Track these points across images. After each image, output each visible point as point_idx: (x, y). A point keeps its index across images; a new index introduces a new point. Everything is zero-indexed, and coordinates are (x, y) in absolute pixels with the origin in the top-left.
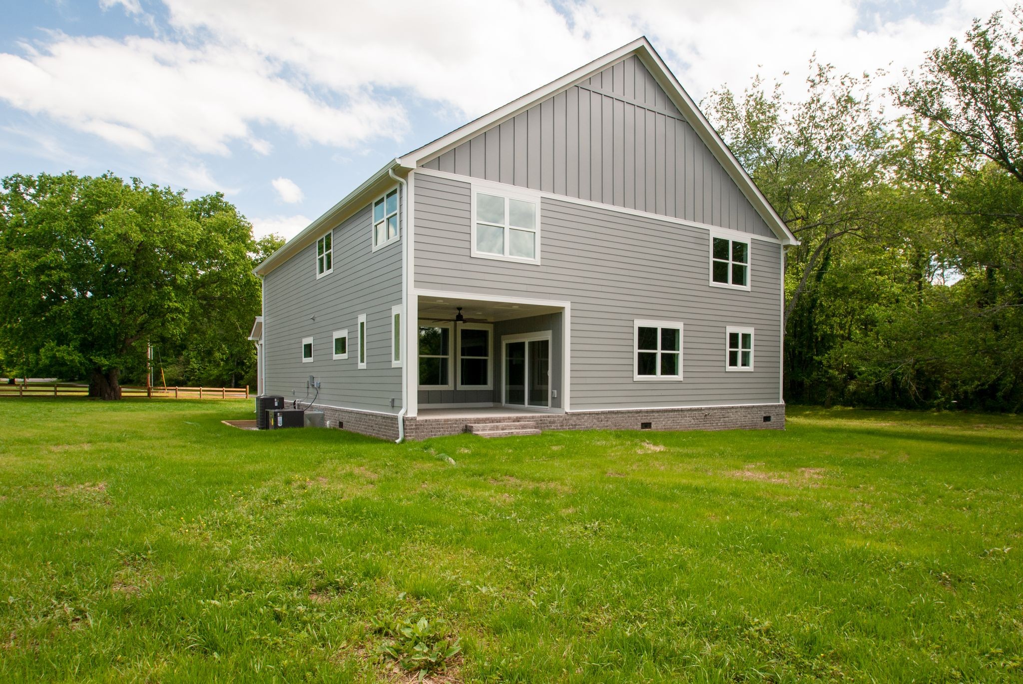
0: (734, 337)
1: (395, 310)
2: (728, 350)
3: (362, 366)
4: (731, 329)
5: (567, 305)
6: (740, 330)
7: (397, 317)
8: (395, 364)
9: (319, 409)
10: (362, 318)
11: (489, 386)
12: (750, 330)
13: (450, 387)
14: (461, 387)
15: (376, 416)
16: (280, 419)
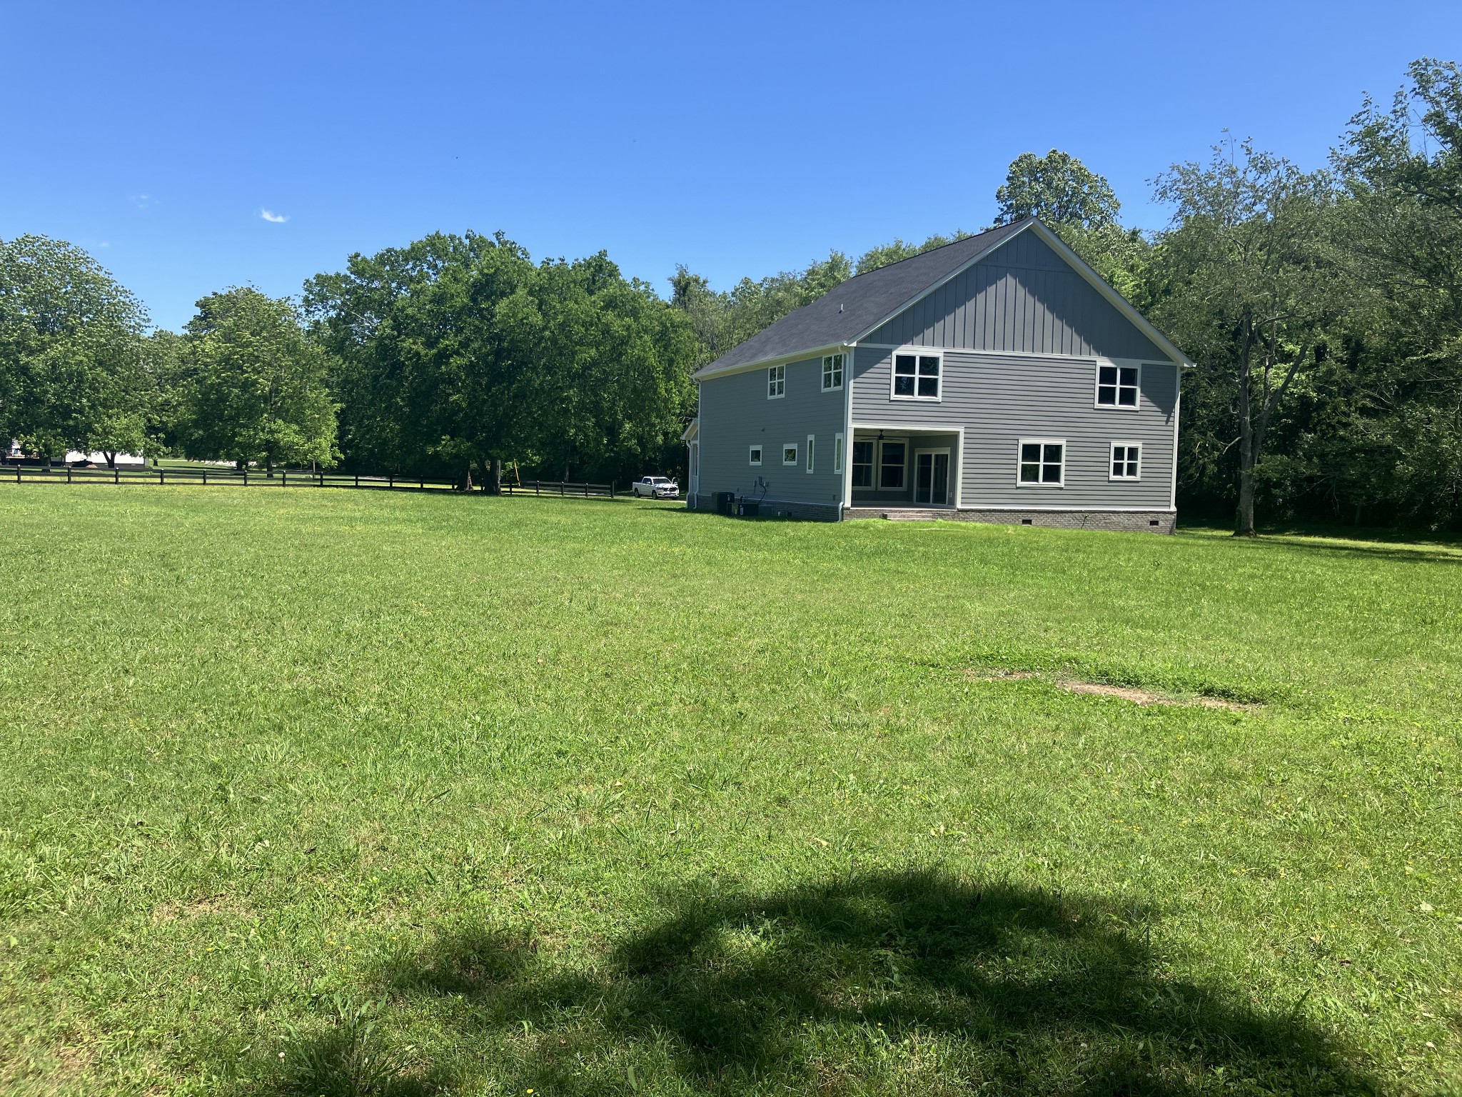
0: (1119, 452)
1: (838, 436)
2: (1112, 461)
3: (810, 471)
4: (1115, 444)
5: (961, 430)
6: (1127, 445)
7: (839, 441)
8: (836, 472)
9: (768, 503)
10: (811, 437)
11: (904, 488)
12: (1138, 444)
13: (872, 488)
14: (880, 488)
15: (821, 507)
16: (742, 509)
